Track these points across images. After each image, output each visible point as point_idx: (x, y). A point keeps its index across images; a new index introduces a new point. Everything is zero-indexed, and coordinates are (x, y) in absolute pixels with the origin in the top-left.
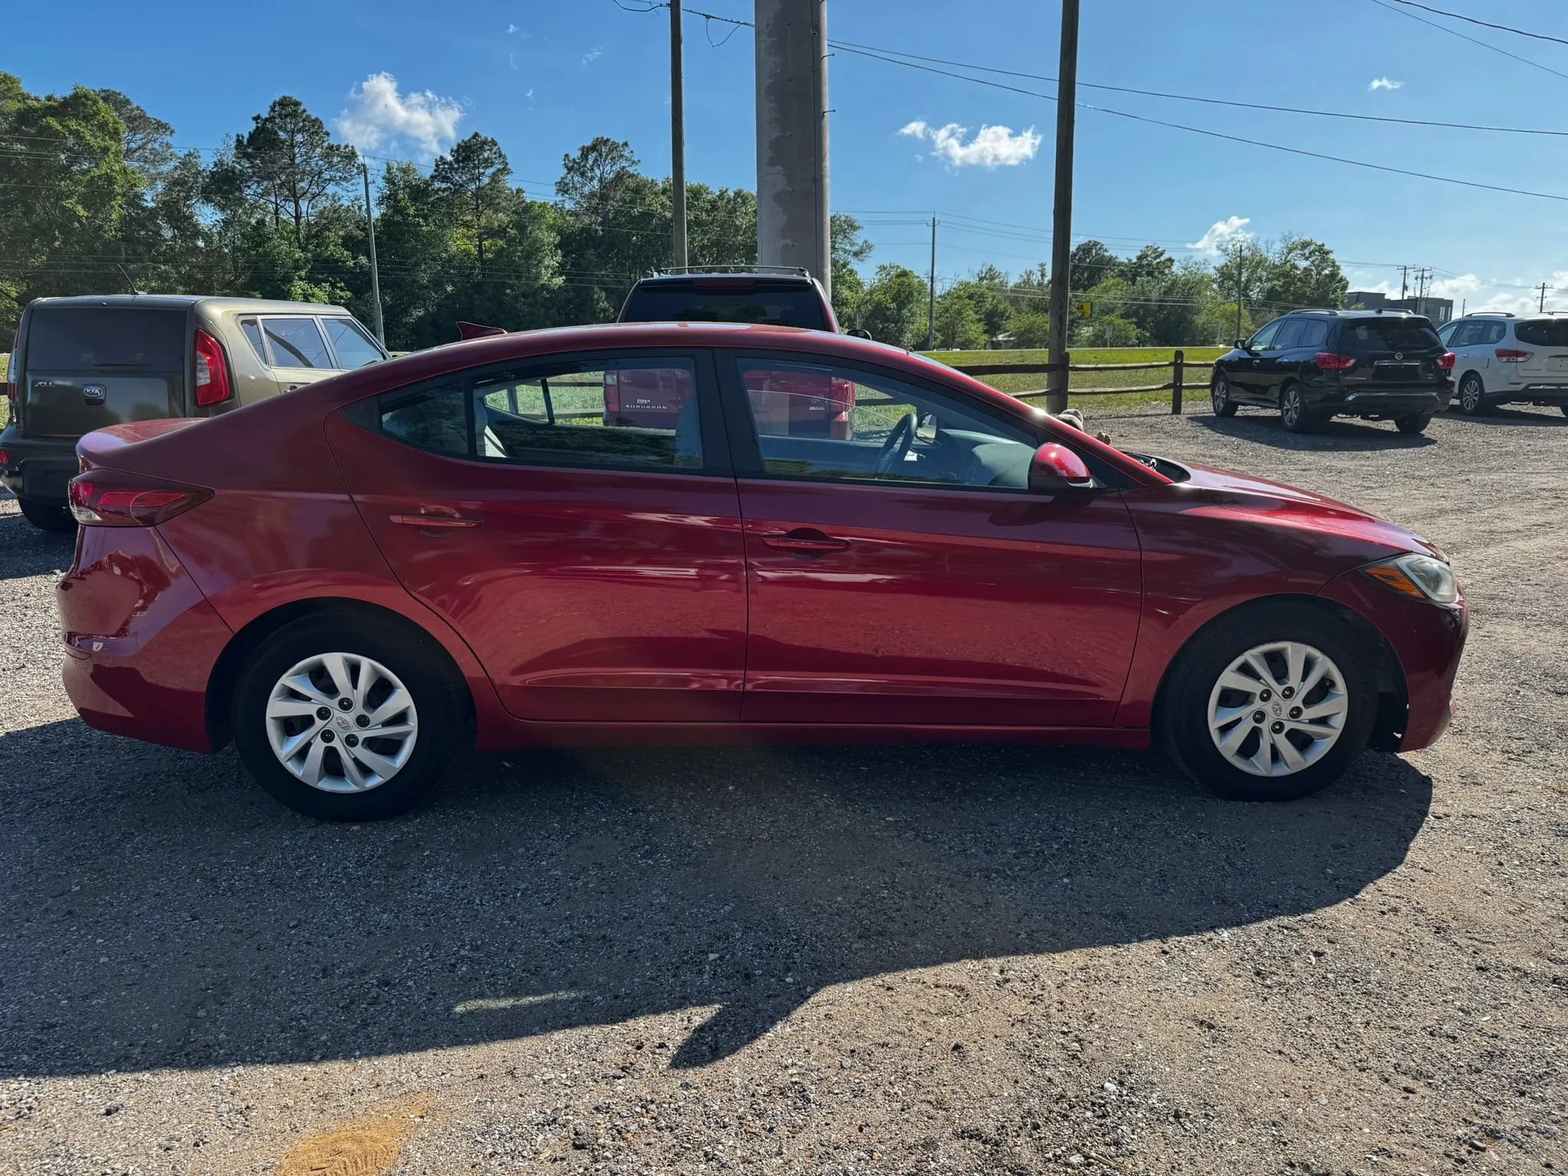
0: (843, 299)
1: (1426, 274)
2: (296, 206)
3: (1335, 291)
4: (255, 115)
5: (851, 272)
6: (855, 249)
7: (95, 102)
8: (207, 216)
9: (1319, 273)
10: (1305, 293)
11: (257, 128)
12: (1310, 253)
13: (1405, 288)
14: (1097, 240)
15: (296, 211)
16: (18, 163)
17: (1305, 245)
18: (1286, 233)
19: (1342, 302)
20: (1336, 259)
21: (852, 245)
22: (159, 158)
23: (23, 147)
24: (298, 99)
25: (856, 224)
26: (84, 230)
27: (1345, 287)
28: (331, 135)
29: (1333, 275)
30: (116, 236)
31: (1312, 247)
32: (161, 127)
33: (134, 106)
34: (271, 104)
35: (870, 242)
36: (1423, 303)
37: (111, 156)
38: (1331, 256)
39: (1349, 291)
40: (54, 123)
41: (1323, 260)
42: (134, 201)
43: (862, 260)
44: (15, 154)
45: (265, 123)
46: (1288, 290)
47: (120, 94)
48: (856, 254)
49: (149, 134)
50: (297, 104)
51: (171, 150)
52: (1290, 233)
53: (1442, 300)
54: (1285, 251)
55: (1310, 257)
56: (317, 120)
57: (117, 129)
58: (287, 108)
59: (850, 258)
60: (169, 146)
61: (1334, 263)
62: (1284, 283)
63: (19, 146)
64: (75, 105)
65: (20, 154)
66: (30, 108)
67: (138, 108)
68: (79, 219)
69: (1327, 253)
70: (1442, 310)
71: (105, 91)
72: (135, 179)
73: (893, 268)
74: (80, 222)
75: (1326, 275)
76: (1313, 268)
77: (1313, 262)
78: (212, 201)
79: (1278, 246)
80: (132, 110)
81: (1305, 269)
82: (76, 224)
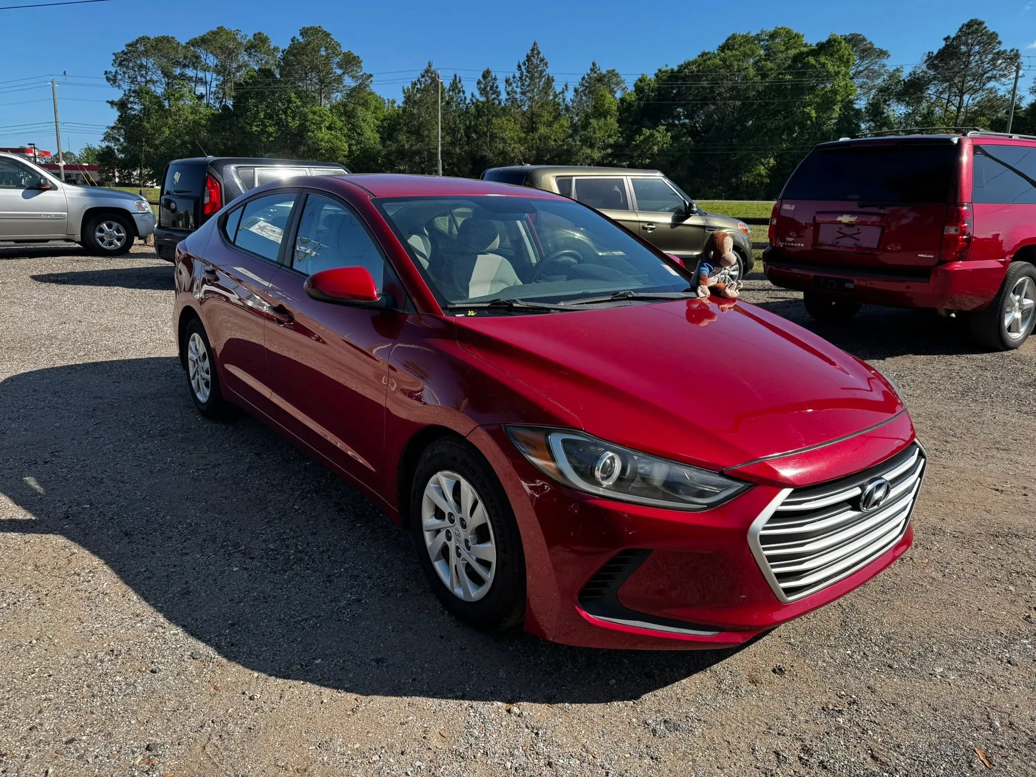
2: (960, 100)
4: (946, 36)
7: (840, 43)
8: (897, 110)
11: (946, 45)
15: (960, 103)
16: (786, 87)
22: (875, 74)
23: (791, 77)
24: (982, 20)
26: (812, 125)
28: (1002, 44)
30: (833, 128)
32: (883, 54)
33: (868, 42)
34: (960, 26)
37: (841, 77)
40: (812, 60)
42: (848, 105)
44: (785, 82)
45: (953, 41)
47: (860, 35)
49: (872, 60)
50: (981, 23)
51: (886, 68)
56: (994, 33)
57: (849, 59)
58: (973, 28)
60: (884, 66)
63: (788, 77)
64: (827, 47)
65: (788, 81)
66: (801, 52)
67: (870, 43)
68: (810, 118)
71: (852, 34)
72: (851, 90)
74: (811, 121)
78: (903, 101)
80: (867, 45)
82: (809, 122)
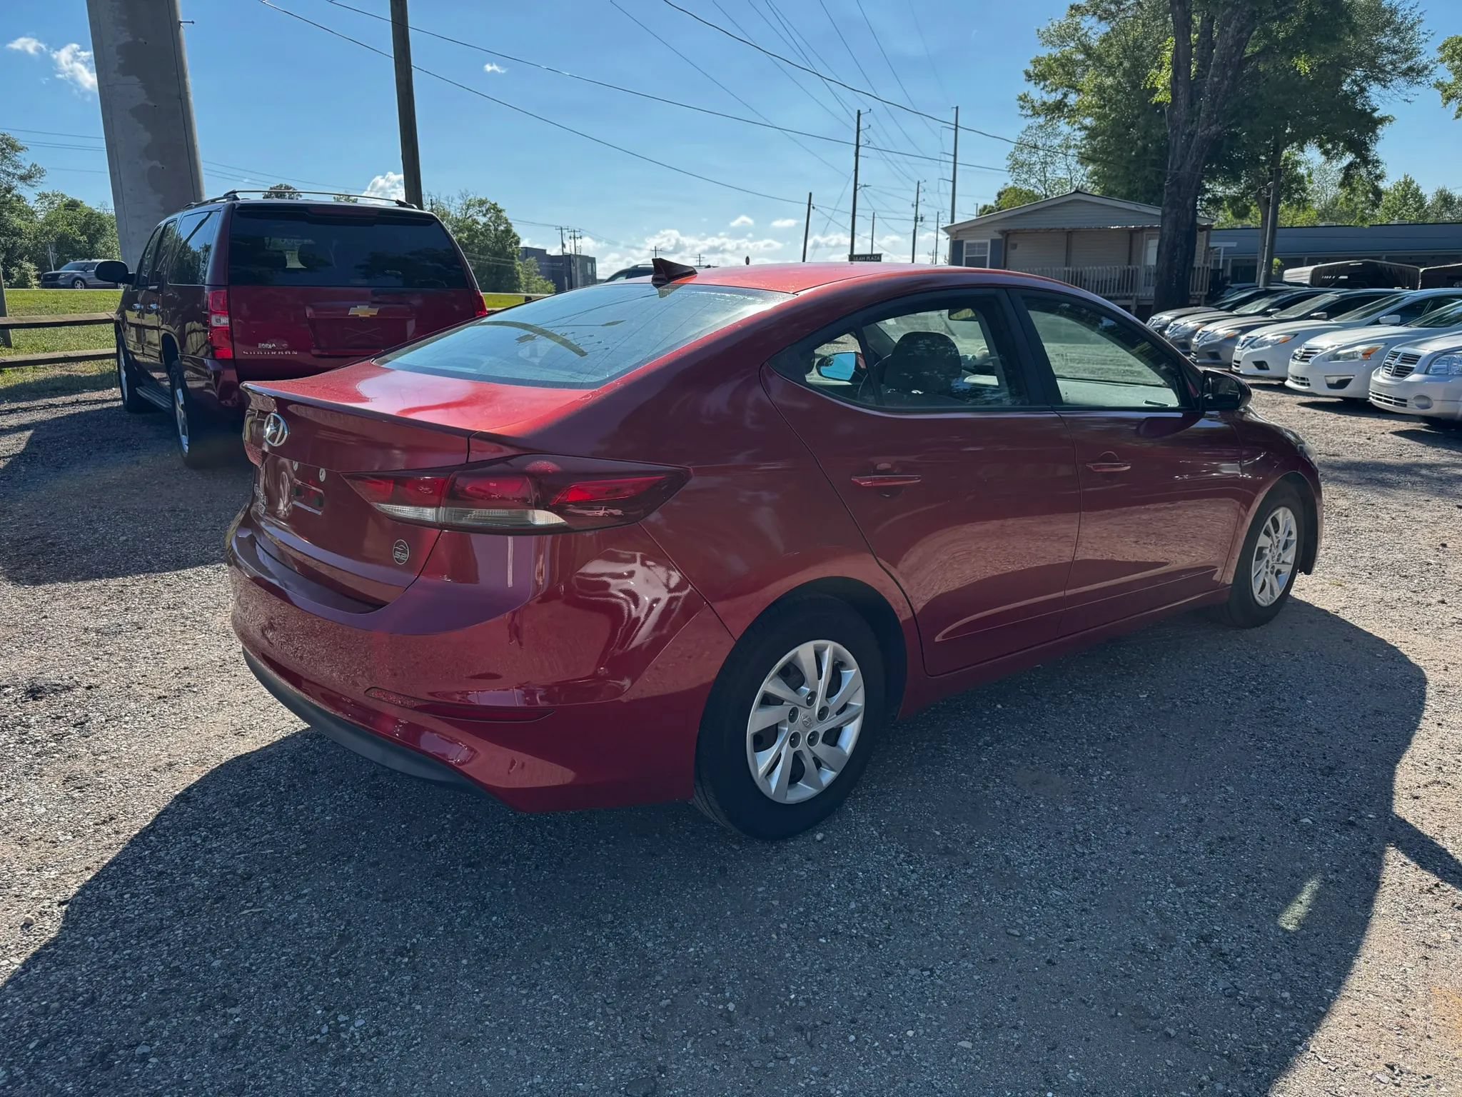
0: (15, 228)
1: (577, 235)
3: (510, 245)
5: (19, 198)
6: (20, 172)
9: (496, 230)
10: (487, 246)
12: (487, 211)
13: (564, 245)
14: (289, 184)
17: (482, 203)
18: (463, 191)
19: (517, 255)
20: (508, 217)
21: (16, 167)
25: (19, 144)
27: (518, 242)
29: (508, 231)
31: (488, 205)
35: (39, 165)
36: (578, 259)
38: (504, 214)
39: (521, 245)
41: (498, 217)
43: (33, 186)
46: (473, 242)
48: (23, 178)
52: (467, 191)
53: (587, 257)
54: (464, 207)
55: (487, 213)
59: (15, 183)
61: (506, 220)
62: (468, 236)
69: (500, 211)
70: (589, 265)
73: (56, 196)
75: (502, 231)
76: (491, 224)
77: (490, 218)
79: (458, 202)
81: (484, 224)
